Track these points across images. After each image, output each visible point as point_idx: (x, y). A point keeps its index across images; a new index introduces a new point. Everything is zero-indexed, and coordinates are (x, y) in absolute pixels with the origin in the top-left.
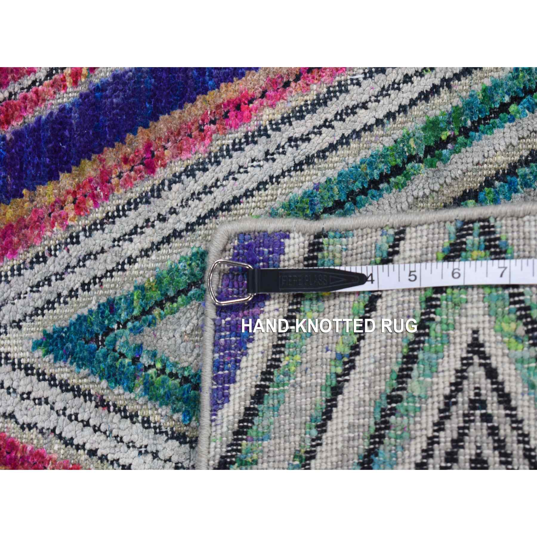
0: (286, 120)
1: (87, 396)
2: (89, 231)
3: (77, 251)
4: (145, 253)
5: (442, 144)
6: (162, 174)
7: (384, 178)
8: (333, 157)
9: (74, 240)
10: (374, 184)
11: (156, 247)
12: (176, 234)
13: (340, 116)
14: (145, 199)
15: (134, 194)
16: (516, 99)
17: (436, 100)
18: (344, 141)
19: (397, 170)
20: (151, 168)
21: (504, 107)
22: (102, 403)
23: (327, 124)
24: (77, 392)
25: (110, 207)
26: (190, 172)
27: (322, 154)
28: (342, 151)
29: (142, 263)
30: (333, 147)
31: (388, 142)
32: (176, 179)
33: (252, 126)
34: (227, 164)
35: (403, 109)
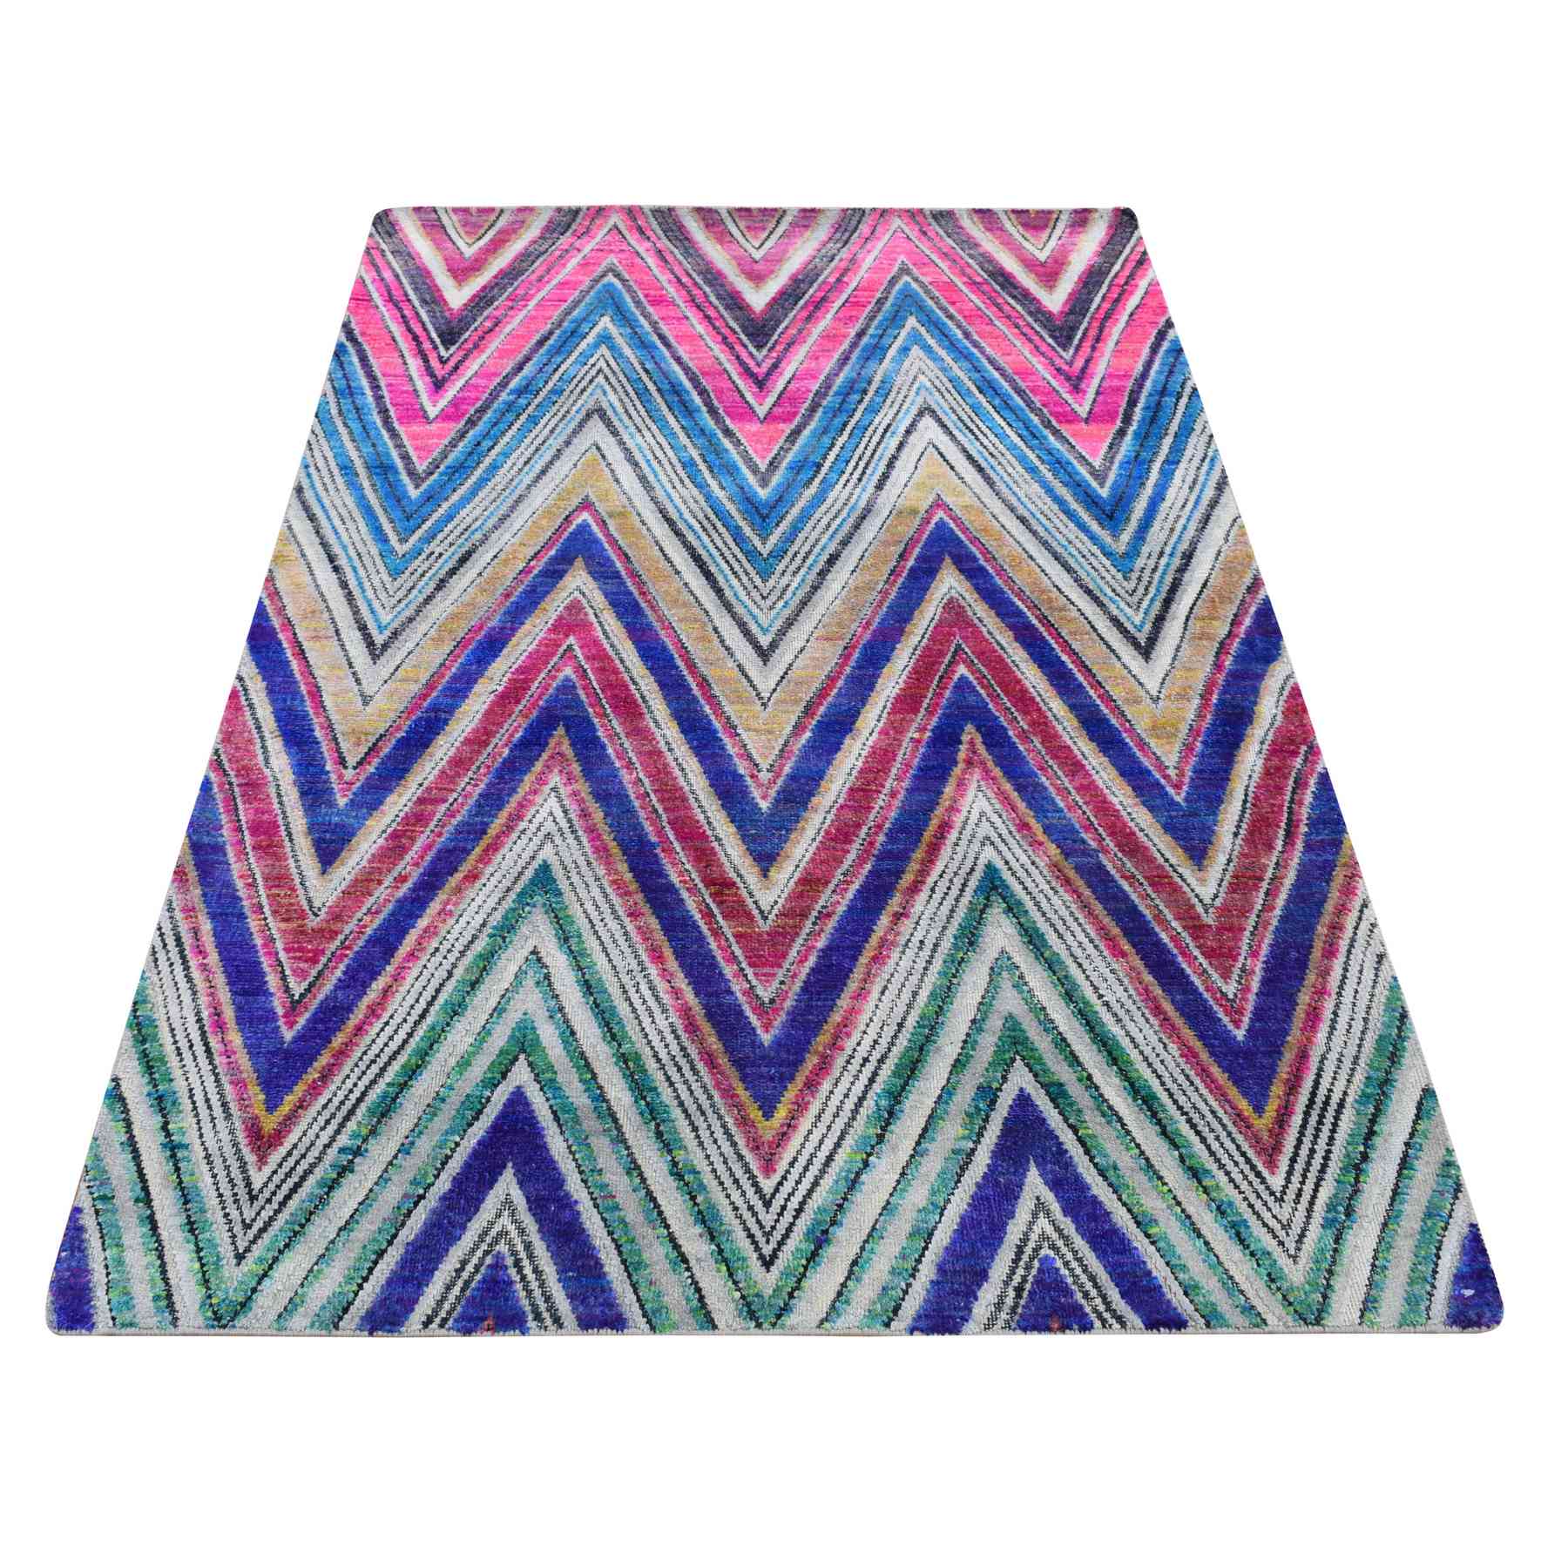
0: (650, 982)
1: (514, 883)
2: (601, 887)
3: (591, 881)
4: (585, 912)
5: (626, 1062)
6: (627, 920)
7: (610, 1030)
8: (626, 1005)
9: (597, 879)
10: (607, 1024)
11: (588, 917)
12: (593, 926)
13: (649, 1009)
14: (614, 912)
15: (617, 907)
16: (648, 1104)
17: (653, 1060)
18: (634, 1010)
19: (613, 1037)
20: (630, 915)
21: (644, 1098)
22: (509, 890)
23: (645, 1002)
24: (517, 879)
25: (613, 896)
26: (626, 934)
27: (628, 999)
28: (629, 1009)
29: (580, 910)
30: (631, 1004)
31: (631, 1033)
32: (623, 927)
33: (648, 964)
34: (627, 951)
35: (649, 1042)
